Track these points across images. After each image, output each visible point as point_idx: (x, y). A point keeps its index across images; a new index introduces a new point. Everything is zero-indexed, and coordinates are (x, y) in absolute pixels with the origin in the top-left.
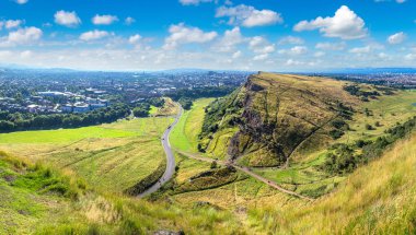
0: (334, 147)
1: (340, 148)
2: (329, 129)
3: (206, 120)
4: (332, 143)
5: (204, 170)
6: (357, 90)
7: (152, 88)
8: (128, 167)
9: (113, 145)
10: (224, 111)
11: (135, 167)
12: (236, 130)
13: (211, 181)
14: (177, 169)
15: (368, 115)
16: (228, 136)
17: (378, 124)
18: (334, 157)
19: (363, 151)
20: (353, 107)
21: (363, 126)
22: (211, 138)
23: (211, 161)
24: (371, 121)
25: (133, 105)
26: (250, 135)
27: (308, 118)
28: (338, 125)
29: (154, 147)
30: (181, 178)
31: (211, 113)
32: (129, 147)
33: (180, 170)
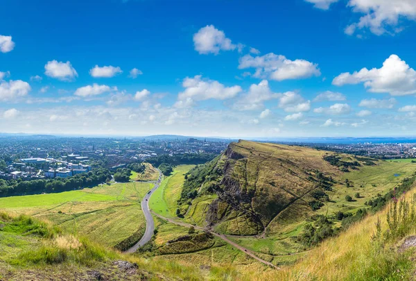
0: (313, 219)
1: (319, 219)
2: (308, 199)
3: (185, 186)
4: (311, 214)
5: (182, 235)
6: (337, 160)
7: (134, 154)
8: (109, 229)
9: (94, 208)
10: (204, 178)
11: (115, 229)
12: (215, 197)
13: (188, 246)
14: (156, 232)
15: (348, 186)
16: (206, 202)
17: (358, 196)
18: (313, 229)
19: (343, 224)
20: (333, 177)
21: (343, 197)
22: (190, 204)
23: (189, 226)
24: (352, 192)
25: (114, 171)
26: (229, 202)
27: (287, 188)
28: (318, 195)
29: (134, 211)
30: (159, 241)
31: (190, 180)
32: (110, 210)
33: (159, 234)
